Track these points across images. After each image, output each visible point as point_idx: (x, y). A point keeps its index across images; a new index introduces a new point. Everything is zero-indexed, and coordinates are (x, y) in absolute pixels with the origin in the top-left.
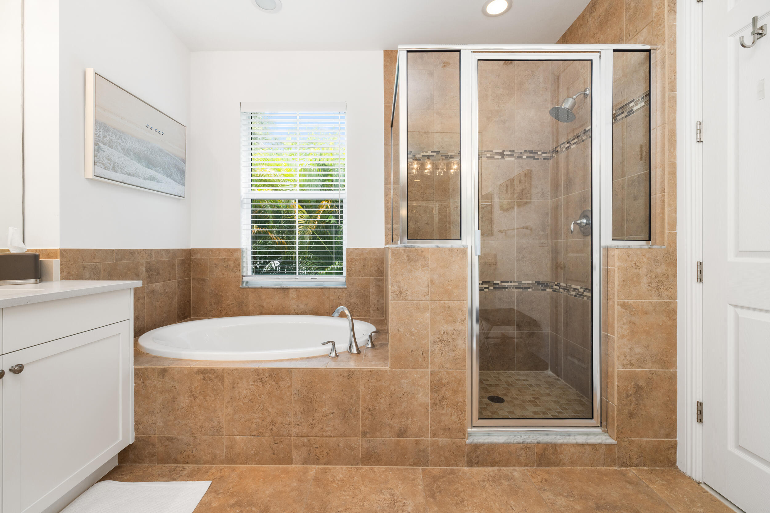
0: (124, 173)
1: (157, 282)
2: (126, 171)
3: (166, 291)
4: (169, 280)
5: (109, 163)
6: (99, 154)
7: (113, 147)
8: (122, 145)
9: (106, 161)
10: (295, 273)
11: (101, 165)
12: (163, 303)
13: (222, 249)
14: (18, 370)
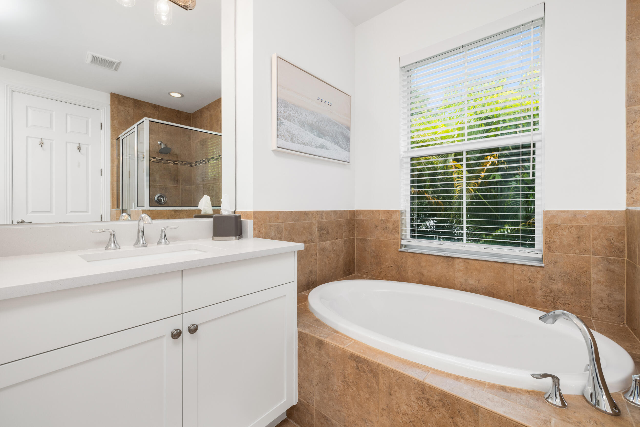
0: (300, 143)
1: (327, 240)
2: (301, 141)
3: (335, 248)
4: (337, 239)
5: (288, 135)
6: (280, 128)
7: (291, 121)
8: (298, 118)
9: (286, 134)
10: (462, 240)
11: (282, 137)
12: (331, 259)
13: (382, 210)
14: (193, 330)
